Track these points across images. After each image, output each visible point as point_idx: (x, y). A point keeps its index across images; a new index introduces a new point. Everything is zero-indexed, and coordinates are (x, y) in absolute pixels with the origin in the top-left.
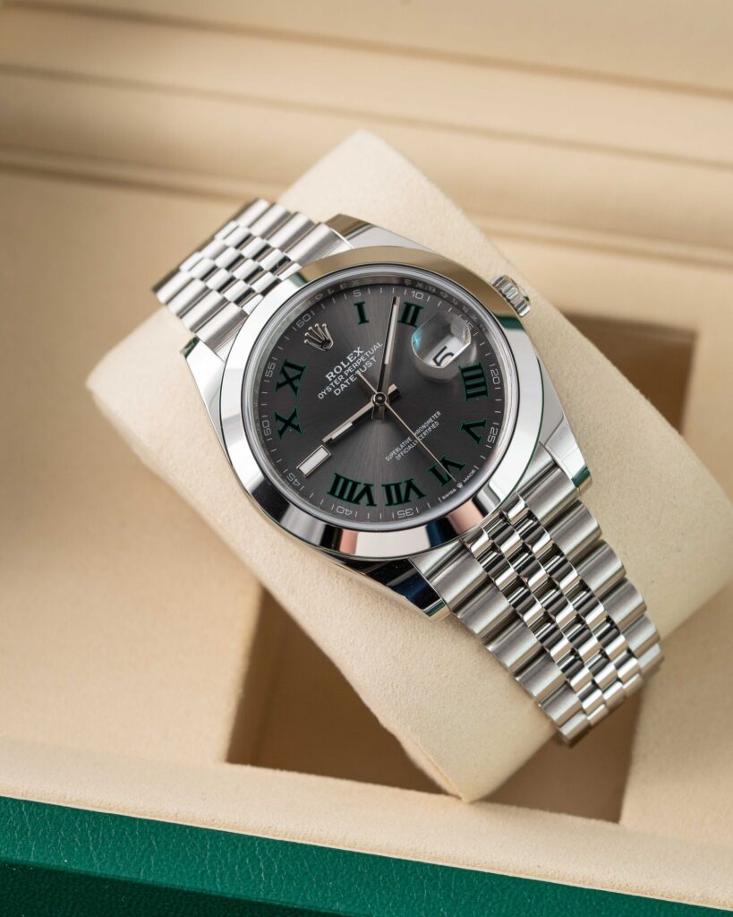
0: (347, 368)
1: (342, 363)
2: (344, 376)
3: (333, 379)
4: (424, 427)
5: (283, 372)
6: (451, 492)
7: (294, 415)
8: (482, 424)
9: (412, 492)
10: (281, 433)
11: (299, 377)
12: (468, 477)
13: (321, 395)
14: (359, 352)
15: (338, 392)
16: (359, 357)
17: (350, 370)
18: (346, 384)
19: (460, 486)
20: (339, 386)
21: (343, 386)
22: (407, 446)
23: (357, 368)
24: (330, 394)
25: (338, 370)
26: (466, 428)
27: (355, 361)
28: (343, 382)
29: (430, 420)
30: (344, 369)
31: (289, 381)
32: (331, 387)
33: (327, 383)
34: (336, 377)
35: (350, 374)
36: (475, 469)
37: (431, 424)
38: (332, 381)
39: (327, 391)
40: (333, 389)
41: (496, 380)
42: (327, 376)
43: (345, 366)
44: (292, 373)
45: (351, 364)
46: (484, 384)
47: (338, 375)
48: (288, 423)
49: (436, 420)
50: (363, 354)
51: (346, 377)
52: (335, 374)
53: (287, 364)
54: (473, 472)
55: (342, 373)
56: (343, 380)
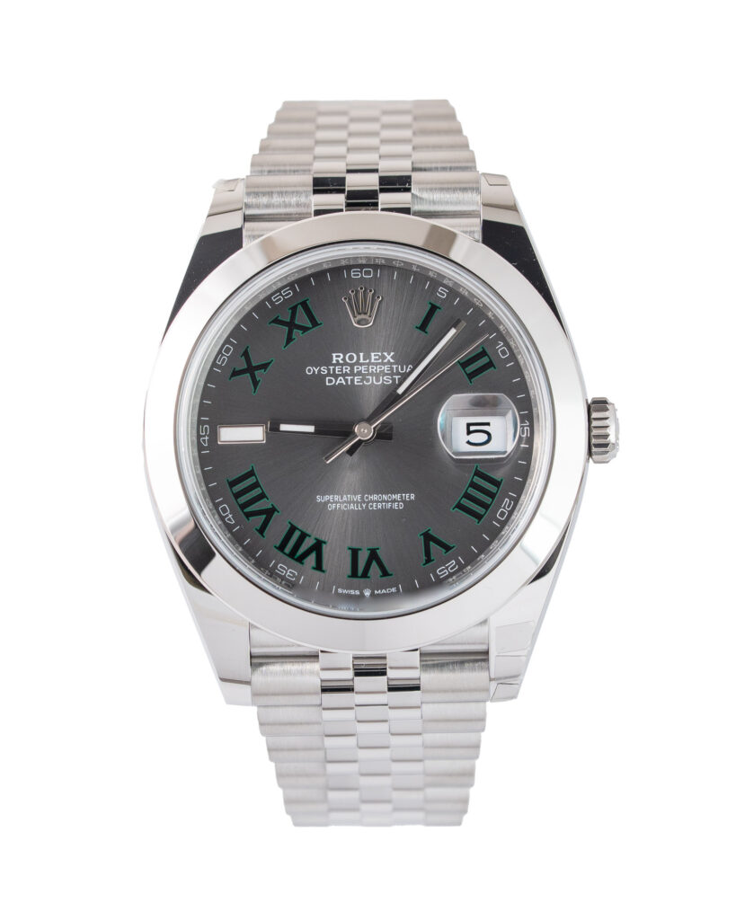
0: (362, 365)
1: (361, 354)
2: (352, 370)
3: (338, 364)
4: (385, 497)
5: (294, 309)
6: (352, 592)
7: (265, 366)
8: (448, 548)
9: (313, 556)
10: (235, 373)
11: (305, 329)
12: (384, 591)
13: (311, 370)
14: (389, 358)
15: (330, 381)
16: (383, 364)
17: (363, 369)
18: (346, 381)
19: (367, 593)
20: (336, 377)
21: (341, 381)
22: (350, 503)
23: (372, 374)
24: (321, 378)
25: (351, 358)
26: (428, 537)
27: (376, 364)
28: (344, 375)
29: (397, 497)
30: (358, 363)
31: (292, 325)
32: (329, 370)
33: (328, 362)
34: (342, 365)
35: (359, 373)
36: (398, 589)
37: (395, 501)
38: (335, 365)
39: (320, 371)
40: (329, 374)
41: (502, 514)
42: (334, 355)
43: (362, 361)
44: (301, 318)
45: (368, 364)
46: (486, 507)
47: (346, 364)
48: (251, 369)
49: (404, 502)
50: (391, 364)
51: (352, 374)
52: (344, 359)
53: (304, 304)
54: (394, 590)
55: (352, 366)
56: (346, 374)
